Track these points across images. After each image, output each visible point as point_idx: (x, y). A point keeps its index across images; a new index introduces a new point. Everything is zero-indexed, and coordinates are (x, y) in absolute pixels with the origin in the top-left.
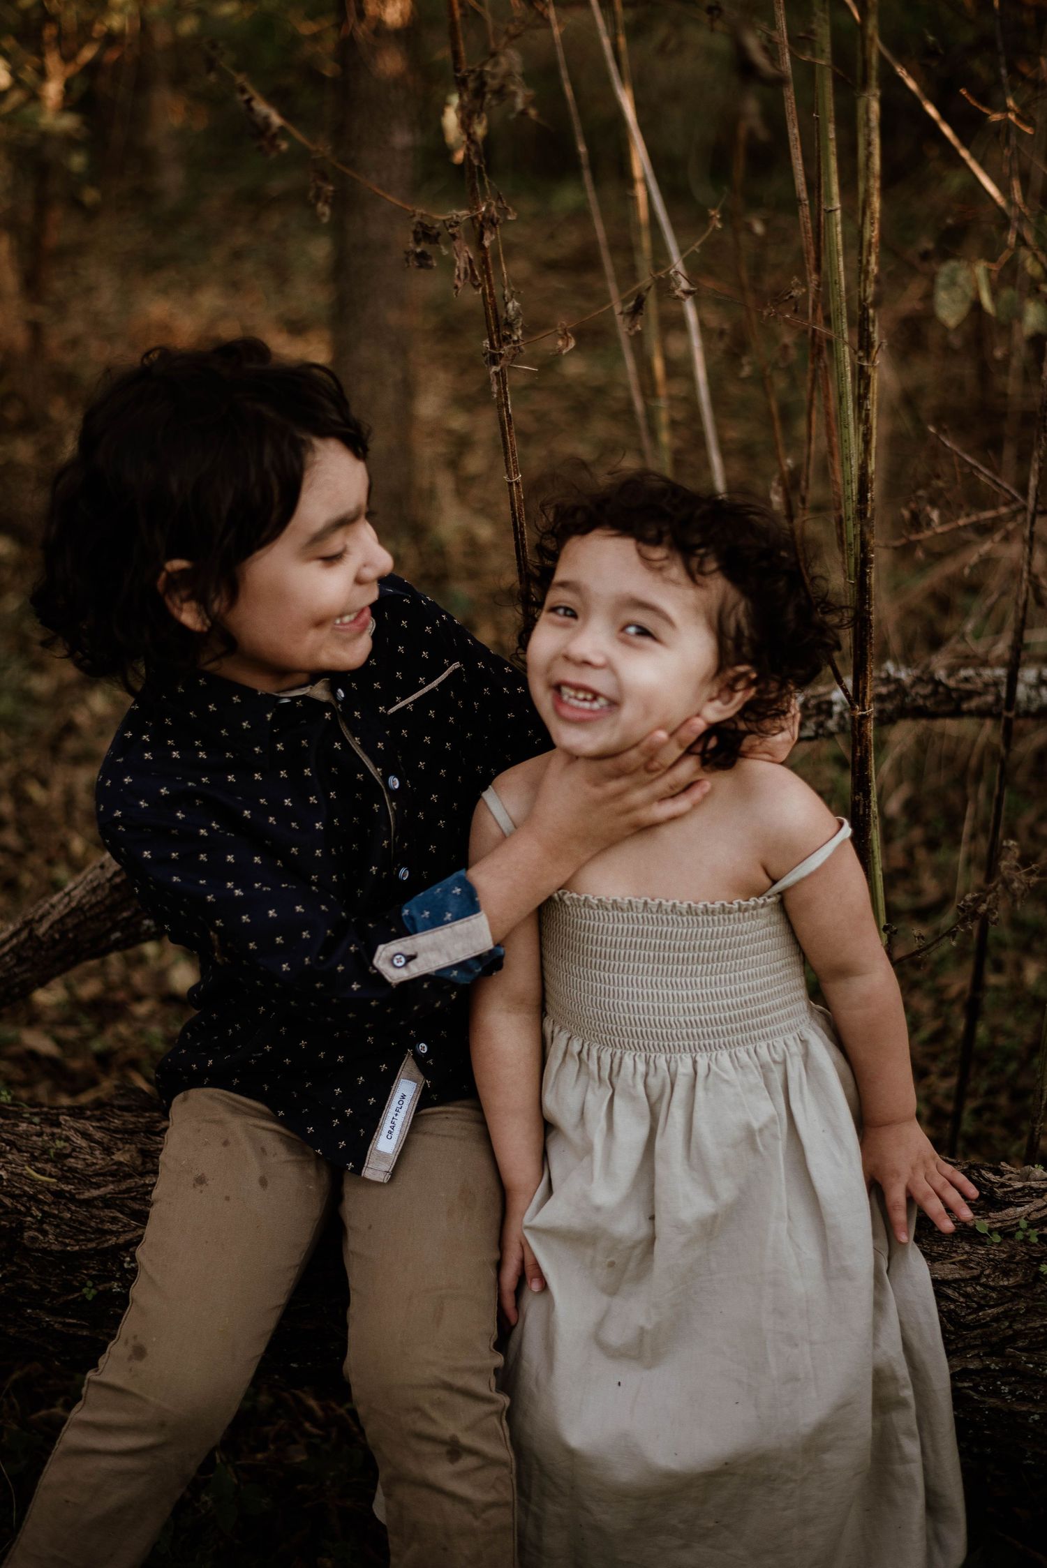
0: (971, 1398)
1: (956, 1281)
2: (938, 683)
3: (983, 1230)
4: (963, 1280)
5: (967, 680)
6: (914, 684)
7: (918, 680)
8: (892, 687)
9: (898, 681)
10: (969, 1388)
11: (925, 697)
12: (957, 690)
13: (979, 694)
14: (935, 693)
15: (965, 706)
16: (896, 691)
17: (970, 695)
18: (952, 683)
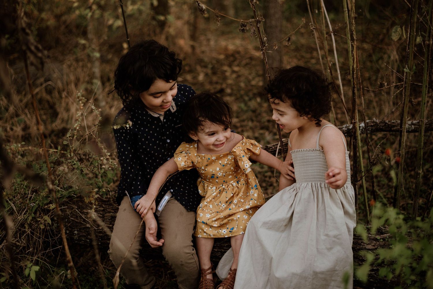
0: (374, 276)
1: (372, 249)
2: (386, 123)
3: (379, 239)
4: (373, 249)
5: (393, 123)
6: (380, 123)
7: (381, 122)
8: (374, 124)
9: (376, 122)
10: (374, 274)
11: (383, 126)
12: (391, 125)
13: (397, 126)
14: (385, 125)
15: (393, 129)
16: (375, 124)
17: (394, 126)
18: (389, 123)
